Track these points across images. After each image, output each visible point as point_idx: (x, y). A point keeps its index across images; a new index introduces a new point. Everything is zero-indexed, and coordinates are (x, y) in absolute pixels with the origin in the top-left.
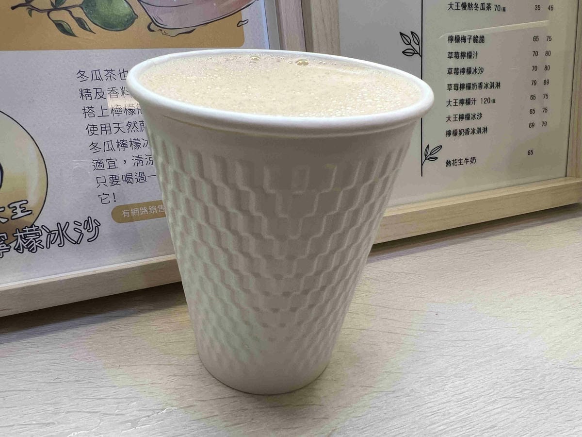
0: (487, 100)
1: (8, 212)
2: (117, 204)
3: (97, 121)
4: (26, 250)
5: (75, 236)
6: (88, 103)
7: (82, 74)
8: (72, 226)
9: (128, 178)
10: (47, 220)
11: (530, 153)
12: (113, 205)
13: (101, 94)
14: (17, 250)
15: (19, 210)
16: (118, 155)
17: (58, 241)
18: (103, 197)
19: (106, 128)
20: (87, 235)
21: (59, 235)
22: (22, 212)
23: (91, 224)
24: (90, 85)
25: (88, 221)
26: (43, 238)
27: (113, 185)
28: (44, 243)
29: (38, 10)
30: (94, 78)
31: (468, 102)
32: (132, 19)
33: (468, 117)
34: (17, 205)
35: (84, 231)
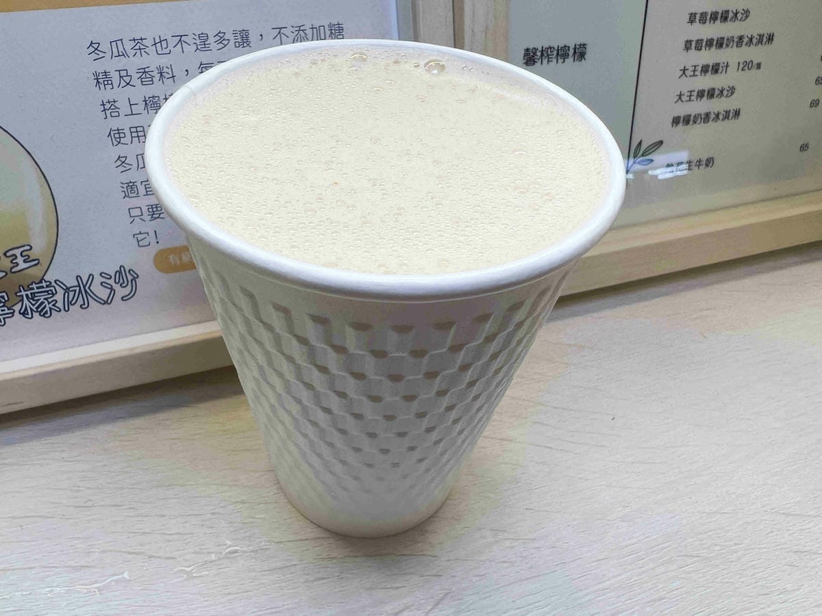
0: (747, 65)
1: (7, 263)
2: (161, 247)
3: (124, 123)
4: (36, 315)
5: (103, 293)
6: (108, 94)
7: (94, 47)
8: (98, 279)
10: (62, 272)
11: (804, 148)
12: (154, 250)
13: (127, 79)
14: (24, 314)
15: (20, 260)
17: (80, 301)
18: (140, 237)
19: (138, 133)
20: (121, 292)
21: (80, 293)
22: (24, 261)
23: (126, 277)
24: (111, 65)
25: (120, 272)
26: (59, 297)
27: (153, 219)
28: (60, 305)
30: (116, 53)
31: (716, 69)
33: (711, 94)
34: (17, 252)
35: (117, 287)
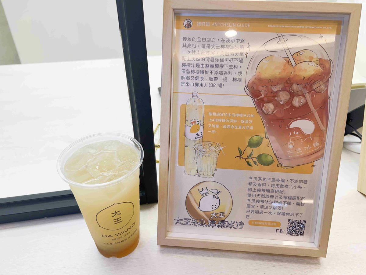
1: (218, 215)
3: (252, 193)
4: (220, 227)
5: (235, 226)
6: (250, 187)
7: (251, 178)
8: (235, 223)
9: (257, 212)
10: (229, 220)
12: (250, 219)
13: (255, 185)
14: (218, 226)
15: (221, 215)
16: (256, 204)
17: (230, 227)
18: (247, 216)
19: (254, 195)
20: (239, 227)
21: (231, 225)
22: (222, 216)
23: (242, 224)
24: (253, 181)
25: (240, 223)
26: (226, 225)
27: (252, 213)
28: (226, 226)
29: (243, 158)
30: (255, 179)
32: (272, 162)
34: (221, 213)
35: (239, 225)
